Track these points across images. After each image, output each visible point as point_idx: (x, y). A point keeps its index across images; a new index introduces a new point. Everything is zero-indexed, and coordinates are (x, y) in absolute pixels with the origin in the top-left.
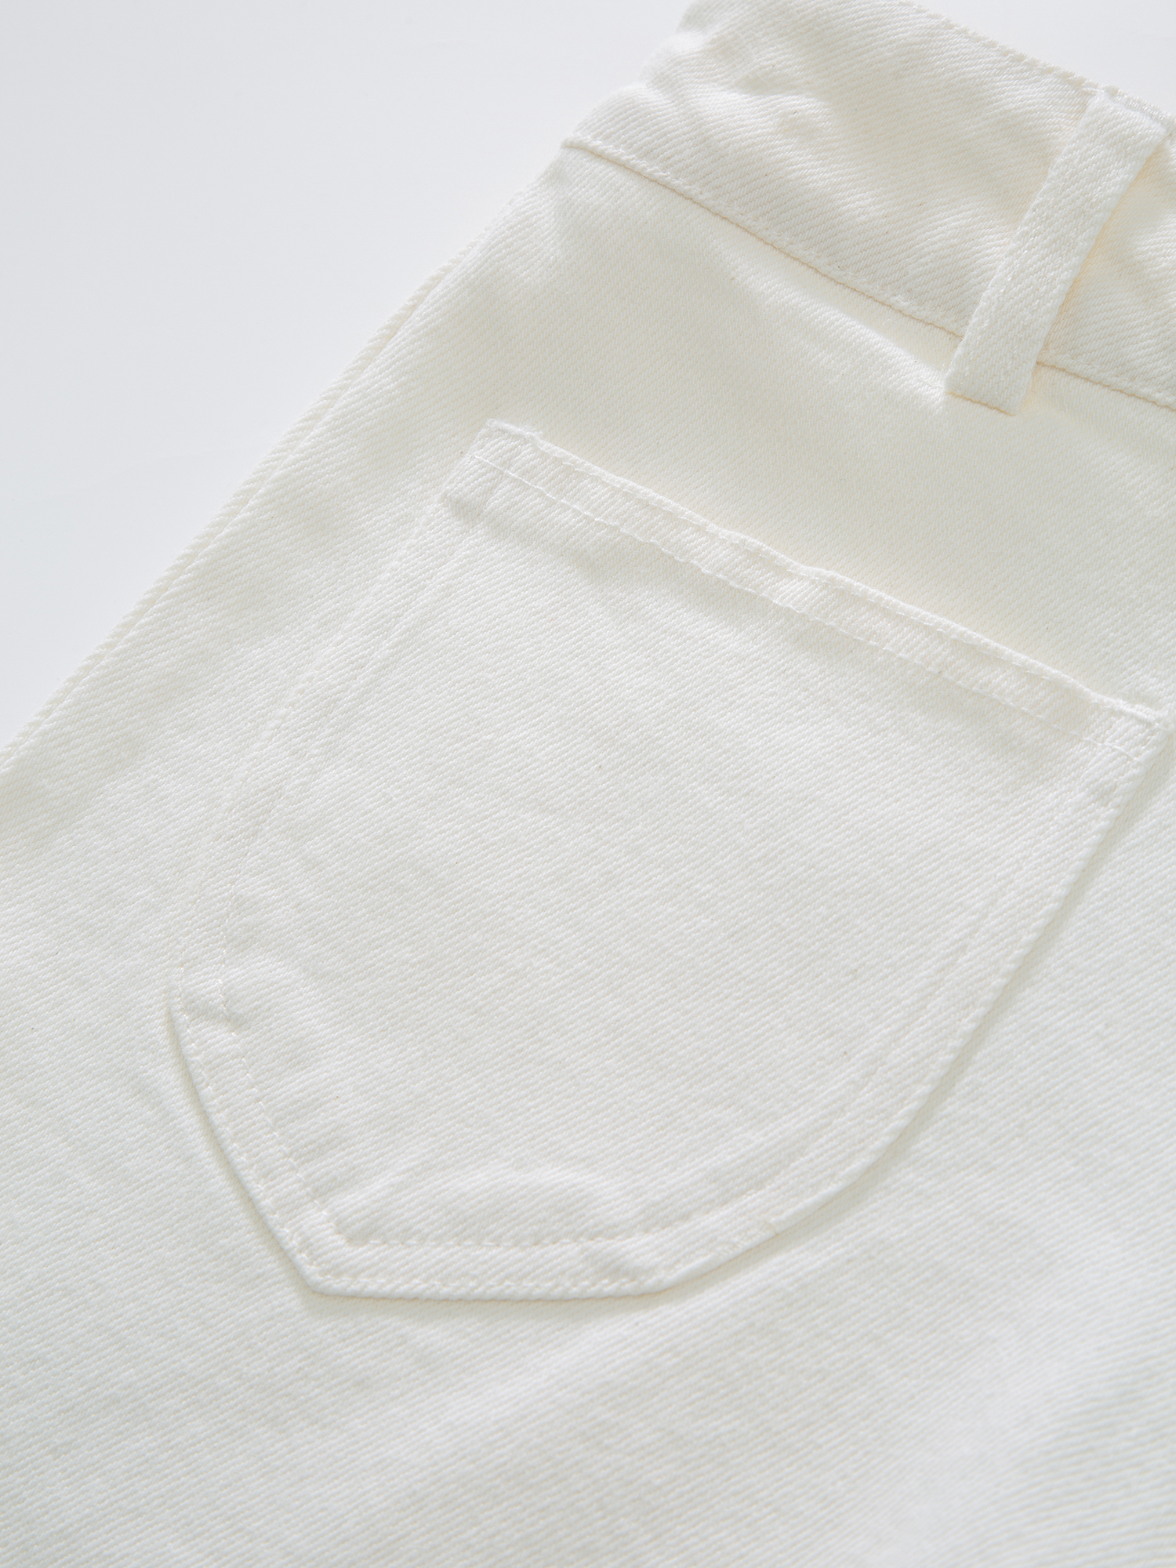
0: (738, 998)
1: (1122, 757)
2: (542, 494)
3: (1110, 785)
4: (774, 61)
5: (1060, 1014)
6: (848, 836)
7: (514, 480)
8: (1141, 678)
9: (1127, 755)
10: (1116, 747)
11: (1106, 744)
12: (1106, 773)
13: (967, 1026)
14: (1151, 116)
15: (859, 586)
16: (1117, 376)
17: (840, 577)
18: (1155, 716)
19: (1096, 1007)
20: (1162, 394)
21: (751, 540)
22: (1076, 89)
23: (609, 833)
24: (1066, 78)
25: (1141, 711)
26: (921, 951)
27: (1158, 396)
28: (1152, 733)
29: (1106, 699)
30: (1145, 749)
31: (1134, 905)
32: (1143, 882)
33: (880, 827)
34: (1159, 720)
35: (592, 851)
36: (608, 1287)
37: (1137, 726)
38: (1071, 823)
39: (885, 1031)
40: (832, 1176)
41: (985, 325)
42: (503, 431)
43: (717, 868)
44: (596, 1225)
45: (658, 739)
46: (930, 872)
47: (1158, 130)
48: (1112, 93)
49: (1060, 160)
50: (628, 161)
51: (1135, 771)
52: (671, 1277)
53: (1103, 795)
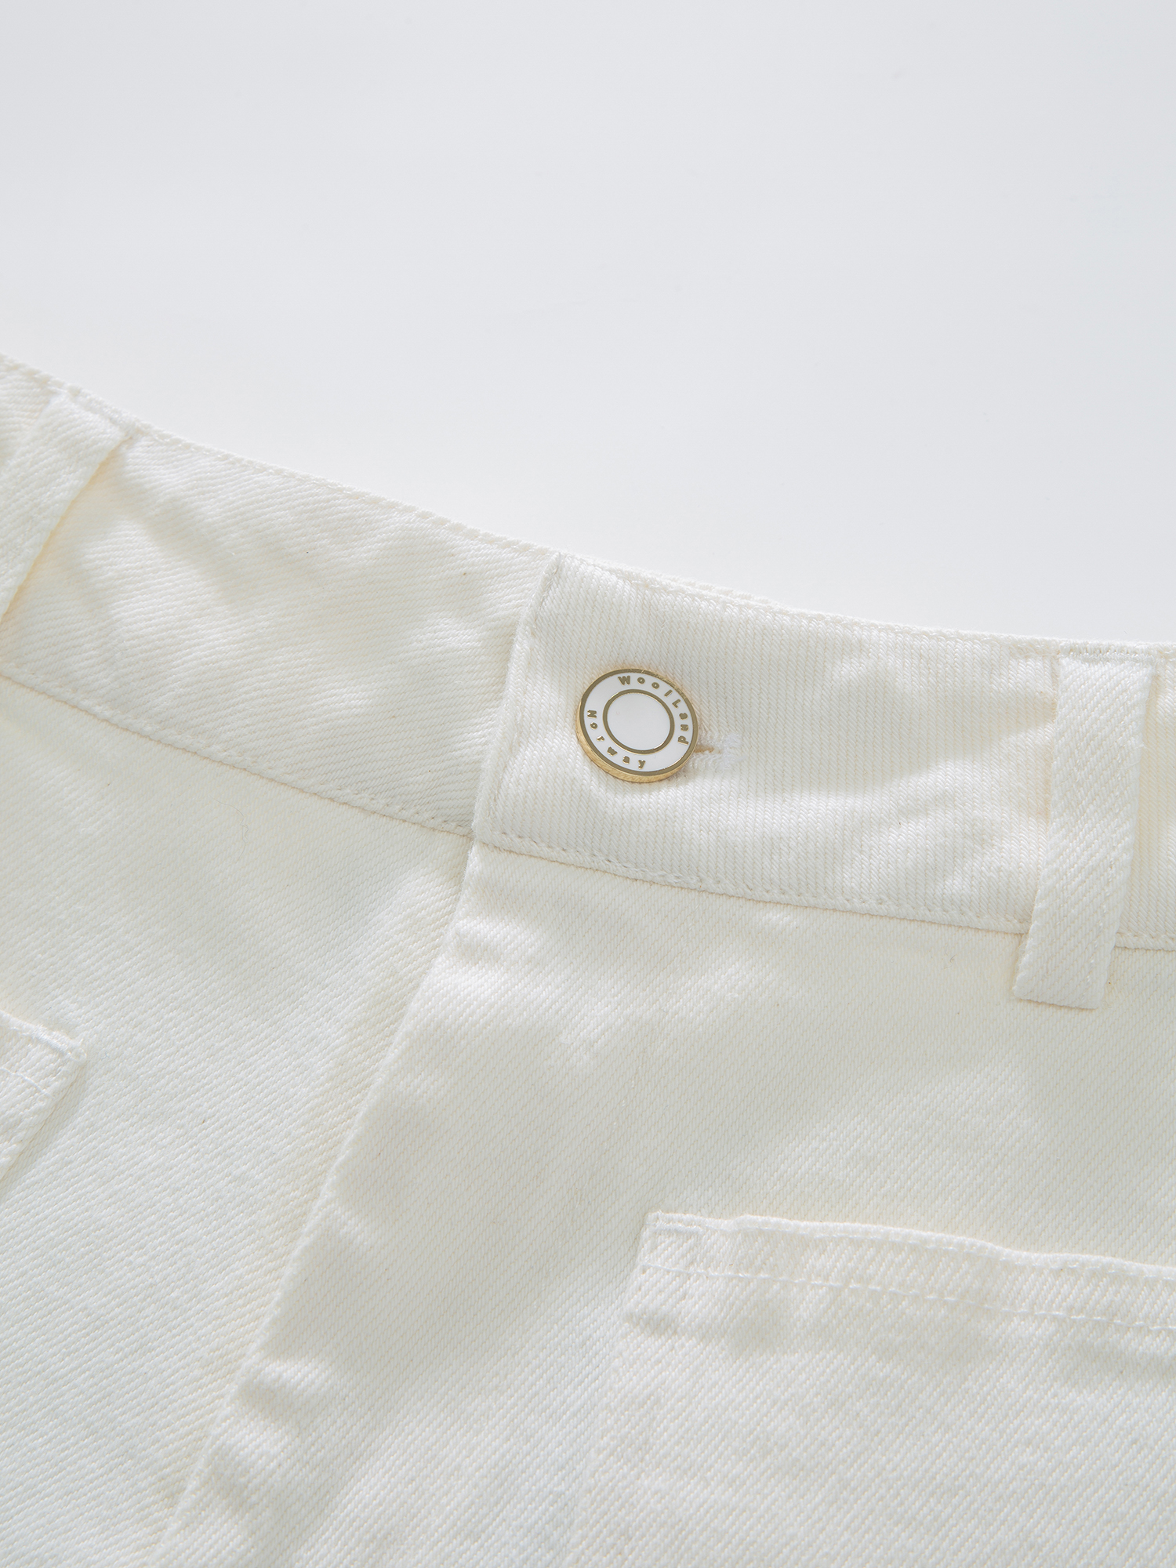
1: (31, 1089)
3: (15, 1118)
8: (63, 1003)
9: (36, 1087)
10: (26, 1078)
11: (18, 1073)
12: (13, 1106)
14: (111, 419)
16: (61, 687)
18: (68, 1045)
20: (101, 707)
22: (40, 386)
24: (31, 375)
25: (58, 1039)
27: (97, 709)
28: (64, 1063)
29: (26, 1025)
30: (55, 1080)
31: (25, 1247)
32: (37, 1223)
34: (71, 1050)
37: (51, 1055)
47: (114, 434)
48: (75, 393)
49: (14, 461)
51: (42, 1104)
53: (7, 1129)
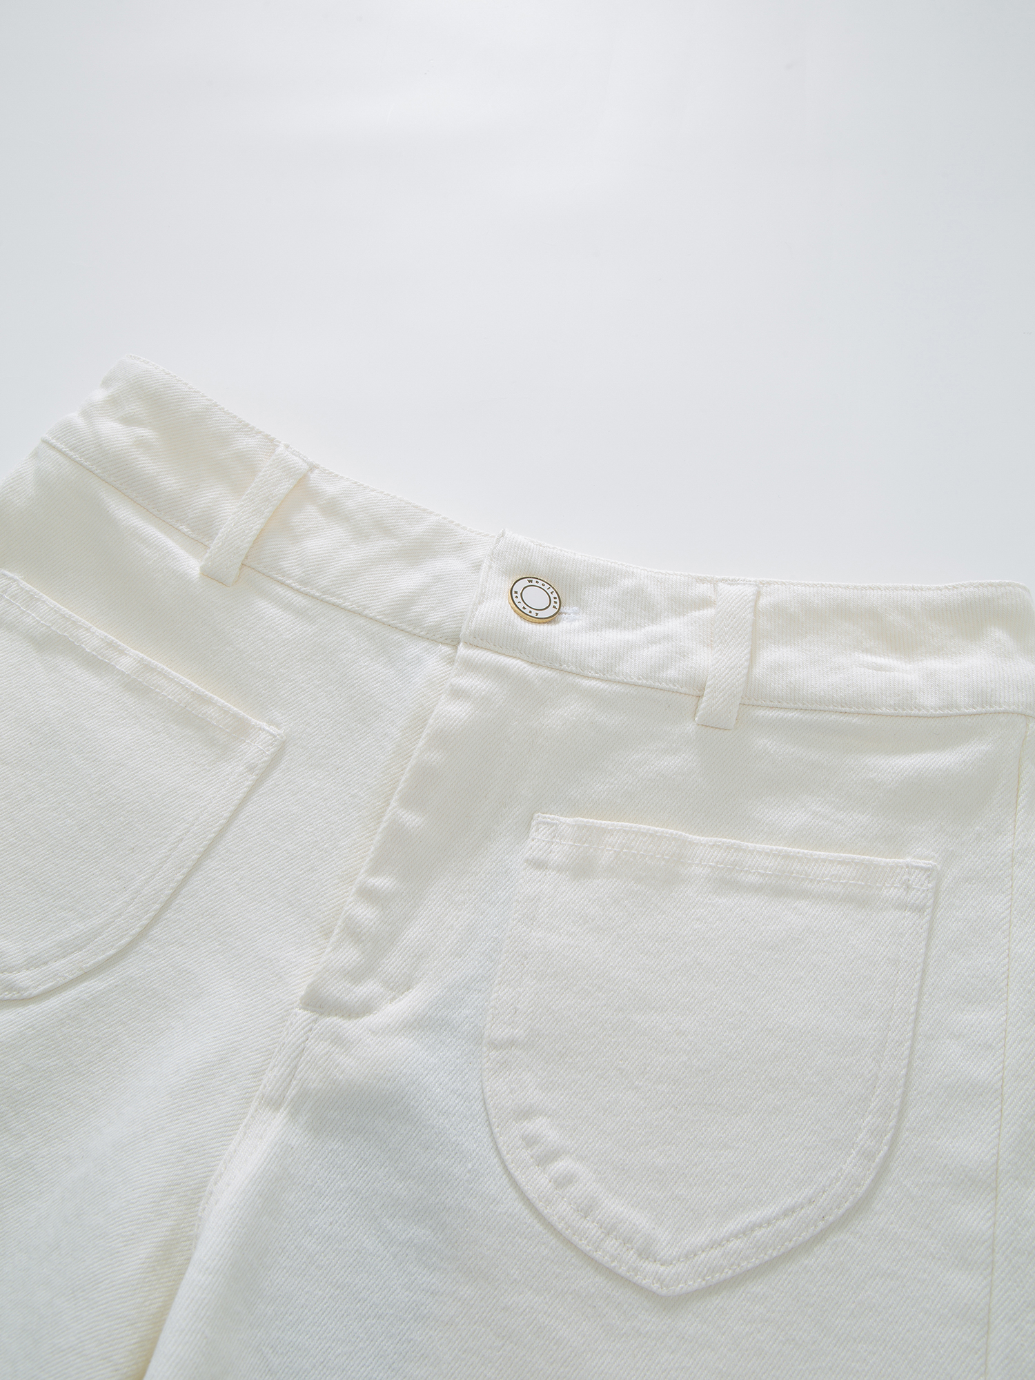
0: (81, 859)
2: (19, 607)
3: (255, 764)
4: (135, 411)
5: (221, 872)
6: (137, 783)
7: (7, 600)
8: (274, 713)
9: (263, 751)
10: (259, 746)
11: (255, 744)
12: (254, 759)
13: (179, 877)
14: (303, 460)
15: (155, 662)
16: (277, 575)
17: (146, 657)
18: (277, 732)
19: (237, 870)
20: (295, 585)
21: (110, 636)
22: (271, 442)
23: (32, 776)
24: (267, 437)
25: (272, 729)
26: (163, 840)
27: (293, 585)
28: (276, 741)
29: (259, 722)
30: (272, 748)
31: (259, 822)
32: (264, 811)
33: (151, 779)
34: (279, 735)
35: (23, 784)
36: (7, 995)
37: (270, 737)
38: (236, 781)
39: (143, 878)
40: (112, 946)
41: (220, 545)
42: (5, 575)
43: (78, 796)
44: (4, 966)
45: (58, 731)
46: (171, 802)
47: (305, 467)
48: (287, 447)
49: (261, 474)
50: (65, 451)
51: (266, 759)
52: (36, 992)
53: (251, 769)
